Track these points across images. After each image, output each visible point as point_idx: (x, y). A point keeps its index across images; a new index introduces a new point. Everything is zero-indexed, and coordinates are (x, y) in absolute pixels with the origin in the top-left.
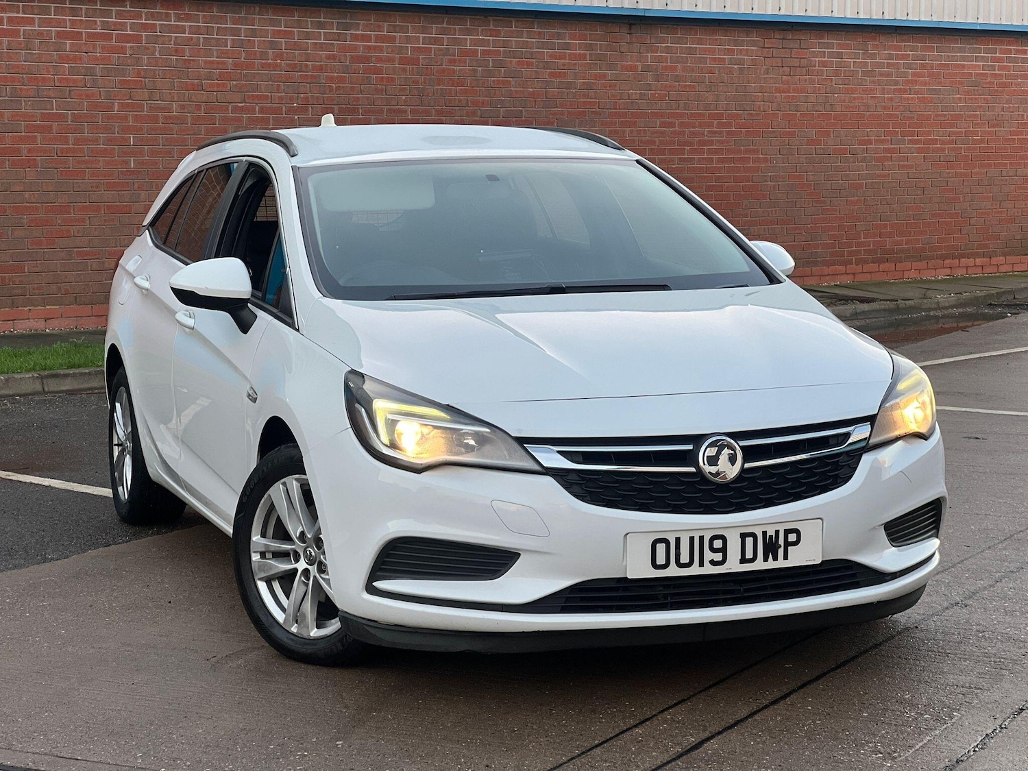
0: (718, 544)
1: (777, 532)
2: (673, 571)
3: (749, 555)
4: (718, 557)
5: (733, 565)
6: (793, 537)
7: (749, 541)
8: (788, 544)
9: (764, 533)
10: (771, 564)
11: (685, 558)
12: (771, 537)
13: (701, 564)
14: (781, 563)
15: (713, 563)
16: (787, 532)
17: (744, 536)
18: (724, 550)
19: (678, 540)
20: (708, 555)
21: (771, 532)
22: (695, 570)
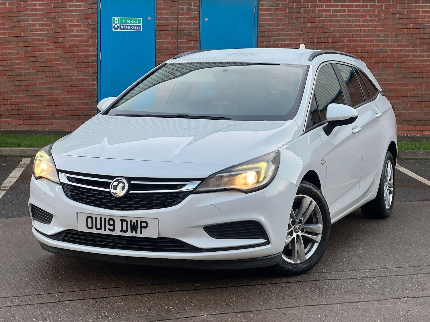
0: (111, 222)
1: (137, 221)
2: (94, 231)
3: (124, 229)
4: (112, 228)
5: (118, 232)
6: (144, 225)
7: (125, 223)
8: (142, 227)
9: (131, 221)
10: (134, 235)
11: (99, 226)
12: (134, 223)
13: (105, 230)
14: (138, 235)
15: (109, 229)
16: (141, 222)
17: (122, 221)
18: (114, 225)
19: (96, 218)
20: (108, 227)
21: (134, 221)
22: (102, 232)
